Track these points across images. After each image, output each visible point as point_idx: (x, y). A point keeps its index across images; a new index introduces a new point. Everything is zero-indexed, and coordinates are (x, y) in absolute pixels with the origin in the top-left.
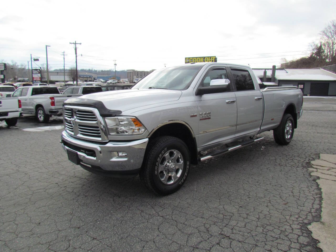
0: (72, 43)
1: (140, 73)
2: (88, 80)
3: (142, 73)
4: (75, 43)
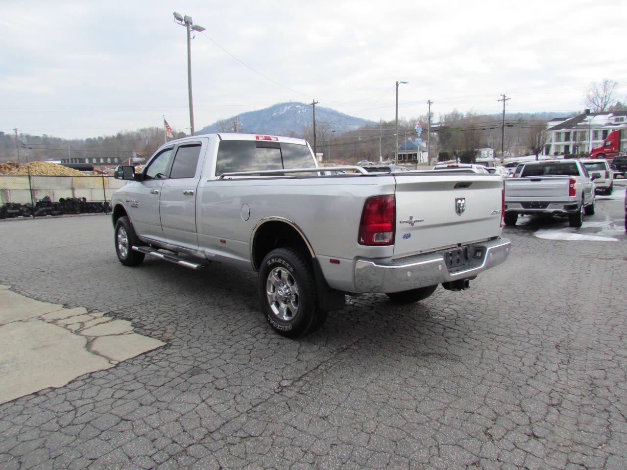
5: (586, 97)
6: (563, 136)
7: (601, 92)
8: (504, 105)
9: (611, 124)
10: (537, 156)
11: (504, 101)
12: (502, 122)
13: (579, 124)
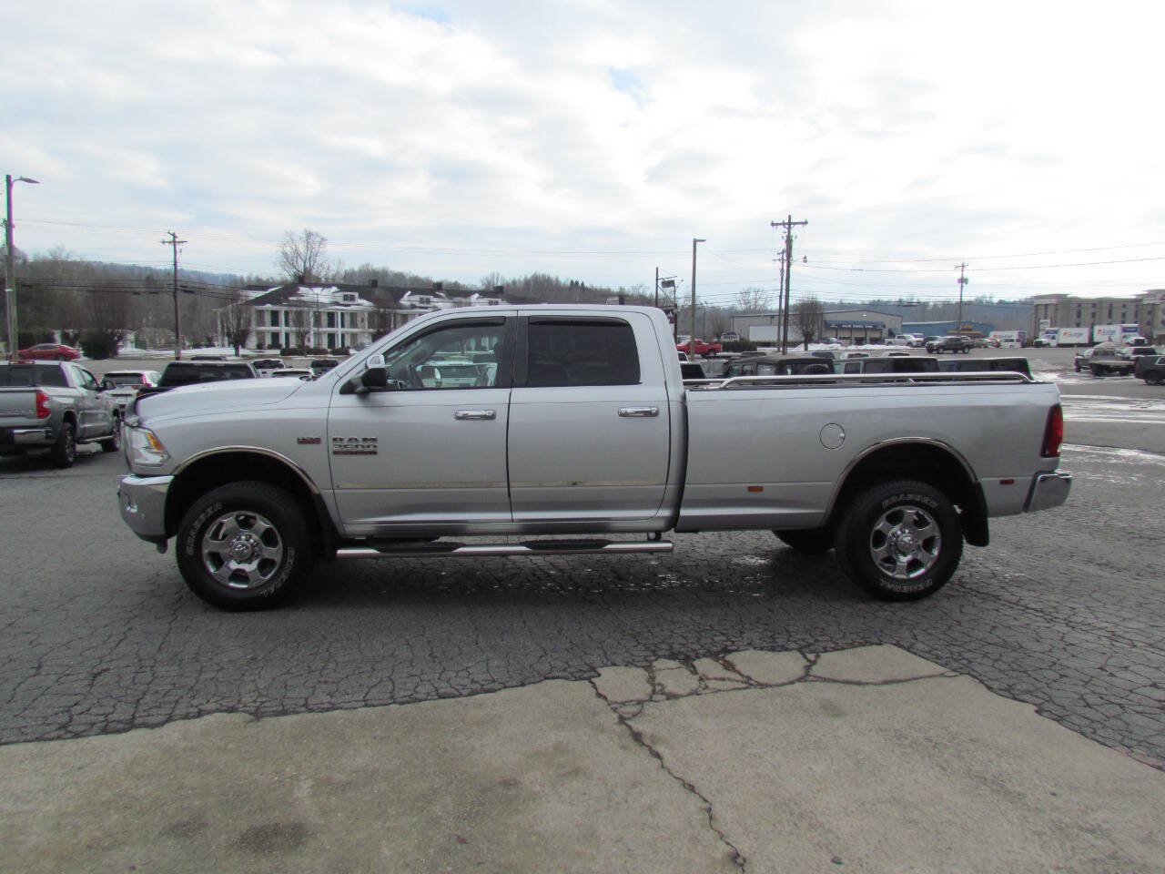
0: (777, 224)
1: (1090, 306)
2: (868, 338)
3: (1098, 306)
4: (787, 221)
5: (280, 253)
6: (268, 318)
7: (302, 248)
8: (175, 252)
9: (337, 304)
10: (237, 349)
11: (175, 245)
12: (172, 282)
13: (291, 298)
